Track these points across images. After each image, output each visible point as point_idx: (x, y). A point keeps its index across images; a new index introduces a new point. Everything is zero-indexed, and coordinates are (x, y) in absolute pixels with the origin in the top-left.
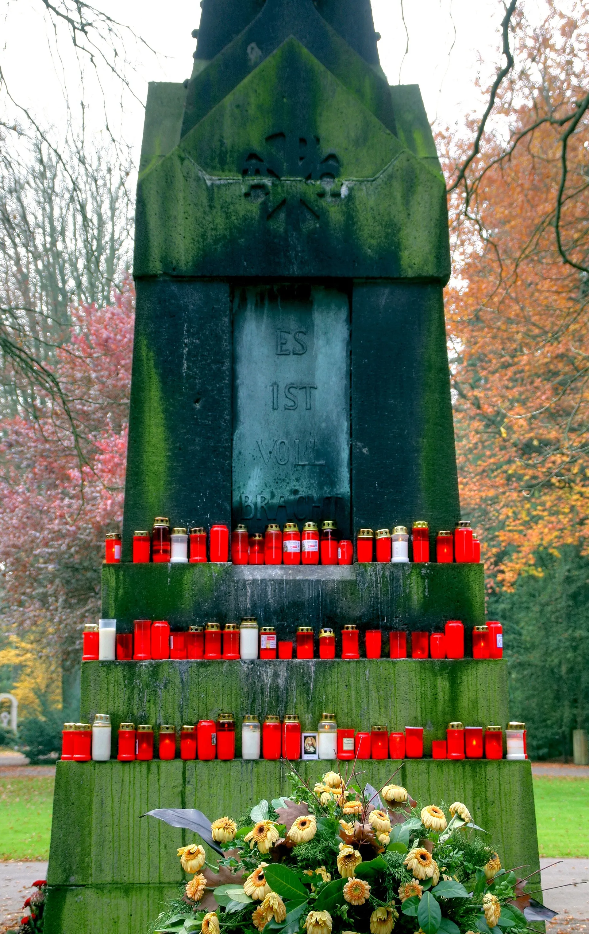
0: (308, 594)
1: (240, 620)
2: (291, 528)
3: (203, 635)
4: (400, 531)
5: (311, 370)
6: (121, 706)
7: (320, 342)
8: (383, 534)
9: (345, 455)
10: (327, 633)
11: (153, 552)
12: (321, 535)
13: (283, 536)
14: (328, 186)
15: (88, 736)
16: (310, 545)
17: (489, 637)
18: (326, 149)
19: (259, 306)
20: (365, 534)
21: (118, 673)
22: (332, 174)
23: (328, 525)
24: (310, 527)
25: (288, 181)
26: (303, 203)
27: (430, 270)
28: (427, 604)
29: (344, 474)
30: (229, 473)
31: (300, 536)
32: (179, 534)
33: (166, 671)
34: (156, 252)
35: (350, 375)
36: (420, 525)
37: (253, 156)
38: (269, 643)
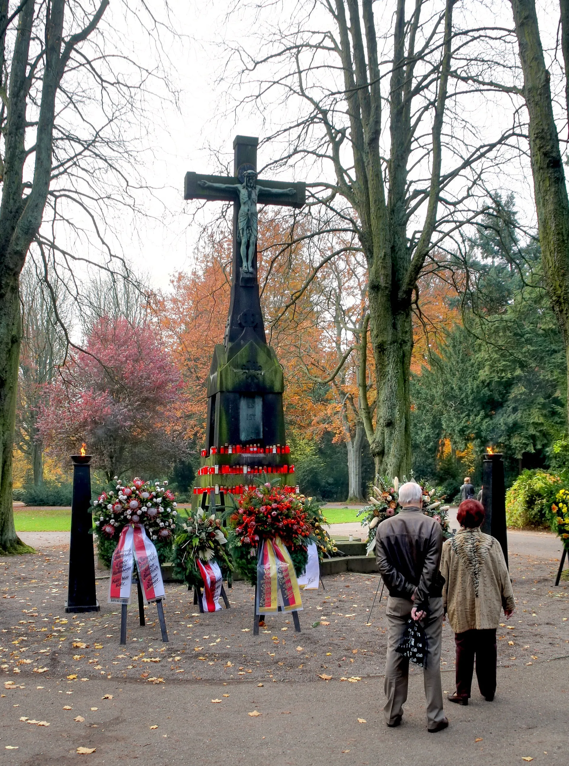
0: (256, 460)
1: (243, 465)
2: (251, 446)
3: (236, 468)
4: (274, 446)
5: (255, 411)
6: (220, 483)
7: (257, 405)
8: (271, 447)
9: (262, 430)
10: (260, 468)
11: (225, 451)
12: (257, 447)
13: (249, 447)
14: (259, 372)
15: (214, 489)
16: (255, 449)
17: (292, 468)
18: (259, 365)
19: (244, 397)
20: (267, 447)
21: (219, 476)
22: (260, 370)
23: (259, 445)
24: (255, 445)
25: (251, 371)
26: (254, 376)
27: (280, 391)
28: (280, 462)
29: (262, 434)
30: (239, 434)
31: (253, 447)
32: (230, 447)
33: (229, 476)
34: (224, 386)
35: (263, 413)
36: (279, 445)
37: (244, 365)
38: (249, 470)
